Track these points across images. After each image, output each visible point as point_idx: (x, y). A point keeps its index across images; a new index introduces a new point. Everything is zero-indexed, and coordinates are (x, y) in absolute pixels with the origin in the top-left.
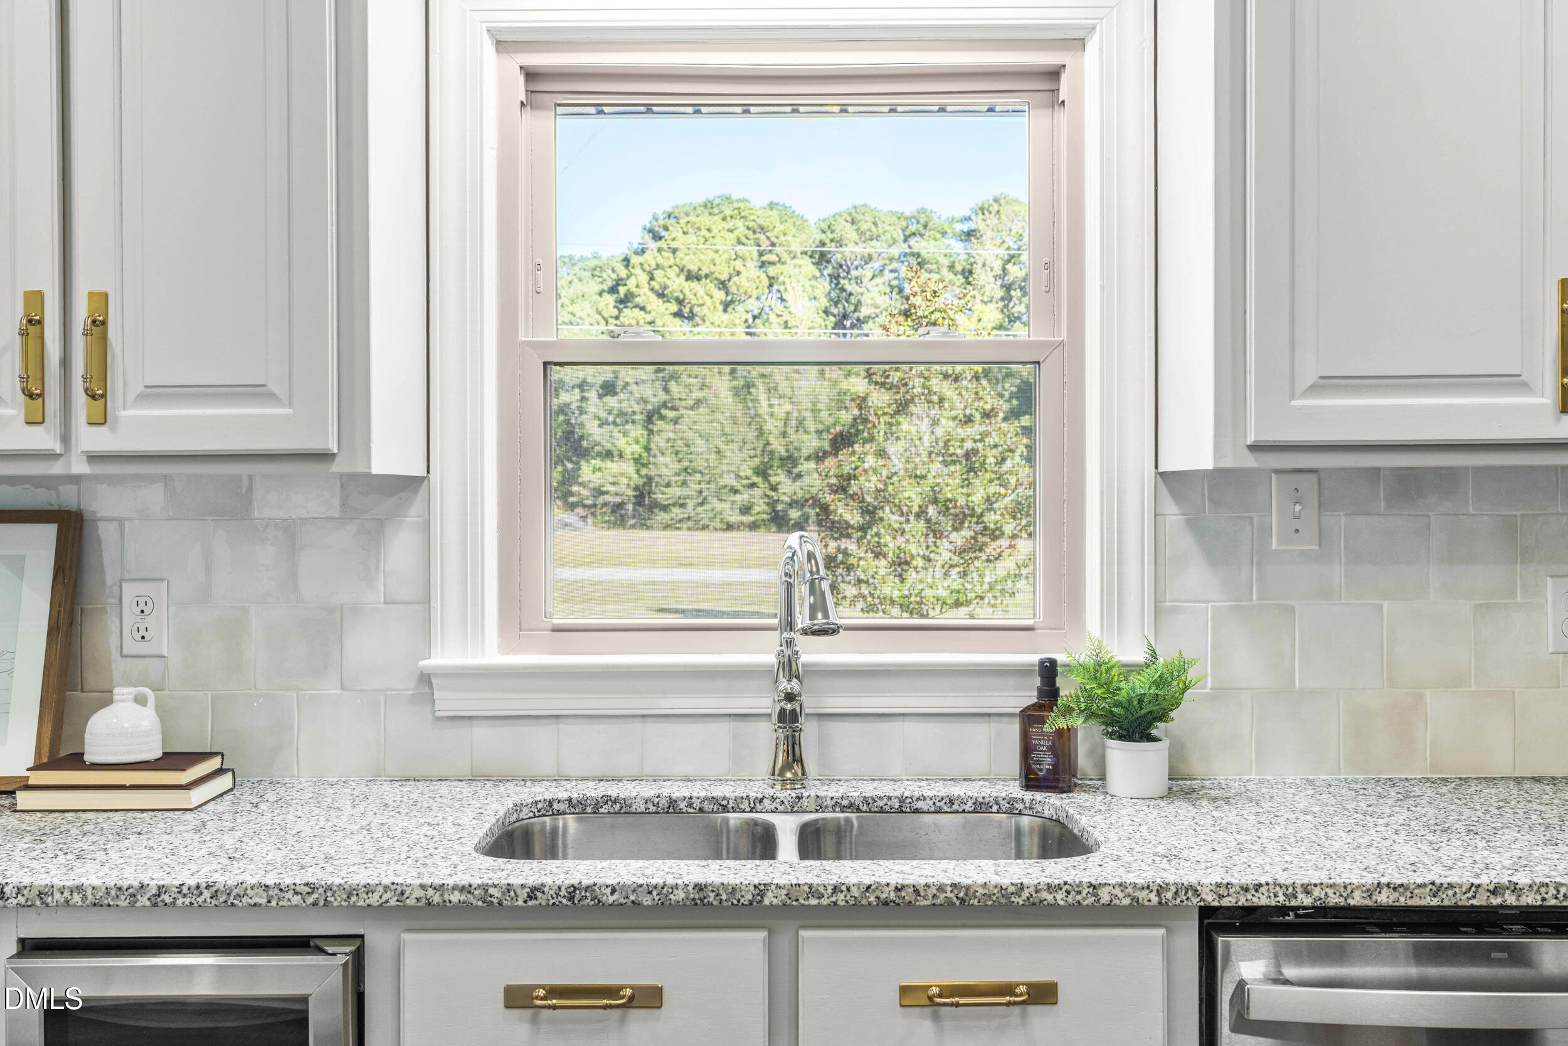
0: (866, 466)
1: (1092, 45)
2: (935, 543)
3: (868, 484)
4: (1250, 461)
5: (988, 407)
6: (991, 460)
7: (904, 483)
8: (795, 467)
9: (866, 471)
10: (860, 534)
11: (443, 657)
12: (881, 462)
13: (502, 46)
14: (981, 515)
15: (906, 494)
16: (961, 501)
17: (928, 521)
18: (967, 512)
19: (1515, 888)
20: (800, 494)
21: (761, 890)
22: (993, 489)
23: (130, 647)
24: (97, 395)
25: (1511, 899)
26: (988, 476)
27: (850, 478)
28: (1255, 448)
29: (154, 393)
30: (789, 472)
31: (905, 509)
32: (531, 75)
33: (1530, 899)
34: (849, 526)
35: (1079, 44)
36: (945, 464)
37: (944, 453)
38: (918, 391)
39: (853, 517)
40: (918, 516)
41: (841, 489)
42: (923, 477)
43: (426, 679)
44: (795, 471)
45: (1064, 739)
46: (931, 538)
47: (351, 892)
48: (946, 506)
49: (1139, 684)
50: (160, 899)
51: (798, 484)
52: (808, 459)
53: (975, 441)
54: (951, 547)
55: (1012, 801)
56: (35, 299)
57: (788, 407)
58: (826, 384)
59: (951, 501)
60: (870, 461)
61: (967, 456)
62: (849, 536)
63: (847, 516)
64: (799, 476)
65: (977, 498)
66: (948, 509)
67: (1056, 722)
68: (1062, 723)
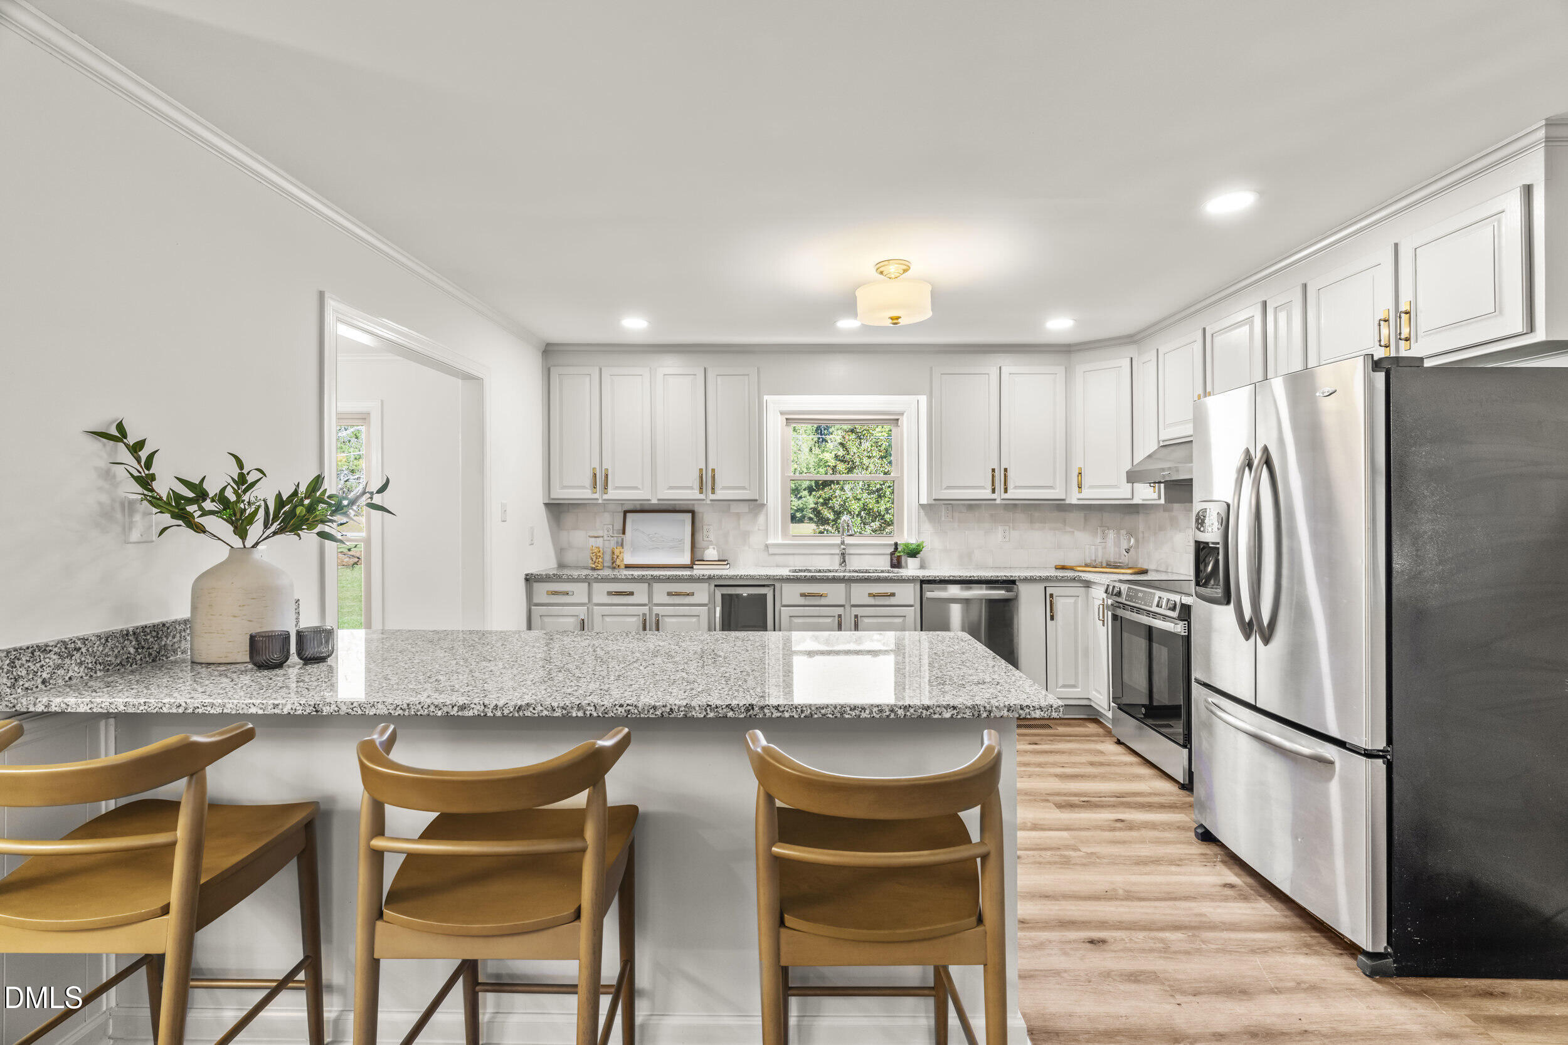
0: (836, 494)
1: (905, 414)
2: (864, 527)
3: (836, 503)
4: (933, 502)
5: (886, 471)
6: (888, 493)
7: (853, 502)
8: (799, 493)
9: (836, 497)
10: (834, 523)
11: (770, 541)
12: (843, 493)
13: (782, 413)
14: (884, 516)
15: (853, 507)
16: (875, 510)
17: (861, 517)
18: (877, 514)
19: (973, 576)
20: (801, 506)
21: (844, 576)
22: (888, 505)
23: (705, 539)
24: (713, 489)
25: (973, 578)
26: (887, 499)
27: (830, 499)
28: (935, 500)
29: (724, 488)
30: (796, 495)
31: (852, 513)
32: (787, 419)
33: (976, 578)
34: (828, 519)
35: (902, 414)
36: (869, 494)
37: (867, 488)
38: (857, 463)
39: (831, 516)
40: (857, 515)
41: (826, 503)
42: (859, 499)
43: (767, 546)
44: (799, 496)
45: (899, 558)
46: (862, 525)
47: (774, 576)
48: (869, 512)
49: (914, 546)
50: (741, 577)
51: (800, 501)
52: (805, 490)
53: (881, 485)
54: (871, 528)
55: (888, 570)
56: (701, 470)
57: (796, 466)
58: (813, 456)
59: (871, 509)
60: (838, 492)
61: (878, 490)
62: (828, 524)
63: (828, 515)
64: (801, 497)
65: (882, 508)
66: (870, 513)
67: (897, 554)
68: (898, 554)
